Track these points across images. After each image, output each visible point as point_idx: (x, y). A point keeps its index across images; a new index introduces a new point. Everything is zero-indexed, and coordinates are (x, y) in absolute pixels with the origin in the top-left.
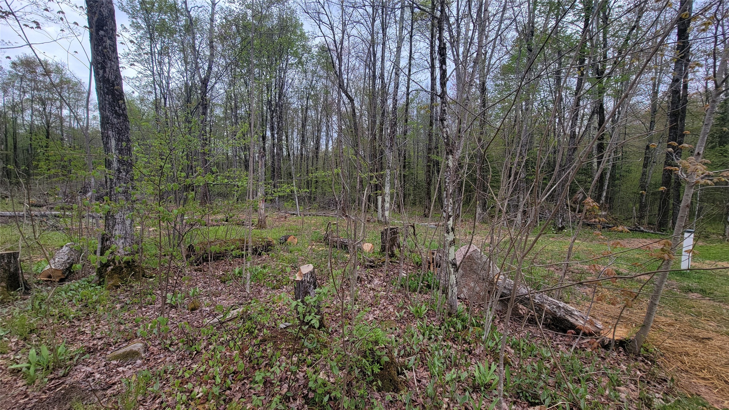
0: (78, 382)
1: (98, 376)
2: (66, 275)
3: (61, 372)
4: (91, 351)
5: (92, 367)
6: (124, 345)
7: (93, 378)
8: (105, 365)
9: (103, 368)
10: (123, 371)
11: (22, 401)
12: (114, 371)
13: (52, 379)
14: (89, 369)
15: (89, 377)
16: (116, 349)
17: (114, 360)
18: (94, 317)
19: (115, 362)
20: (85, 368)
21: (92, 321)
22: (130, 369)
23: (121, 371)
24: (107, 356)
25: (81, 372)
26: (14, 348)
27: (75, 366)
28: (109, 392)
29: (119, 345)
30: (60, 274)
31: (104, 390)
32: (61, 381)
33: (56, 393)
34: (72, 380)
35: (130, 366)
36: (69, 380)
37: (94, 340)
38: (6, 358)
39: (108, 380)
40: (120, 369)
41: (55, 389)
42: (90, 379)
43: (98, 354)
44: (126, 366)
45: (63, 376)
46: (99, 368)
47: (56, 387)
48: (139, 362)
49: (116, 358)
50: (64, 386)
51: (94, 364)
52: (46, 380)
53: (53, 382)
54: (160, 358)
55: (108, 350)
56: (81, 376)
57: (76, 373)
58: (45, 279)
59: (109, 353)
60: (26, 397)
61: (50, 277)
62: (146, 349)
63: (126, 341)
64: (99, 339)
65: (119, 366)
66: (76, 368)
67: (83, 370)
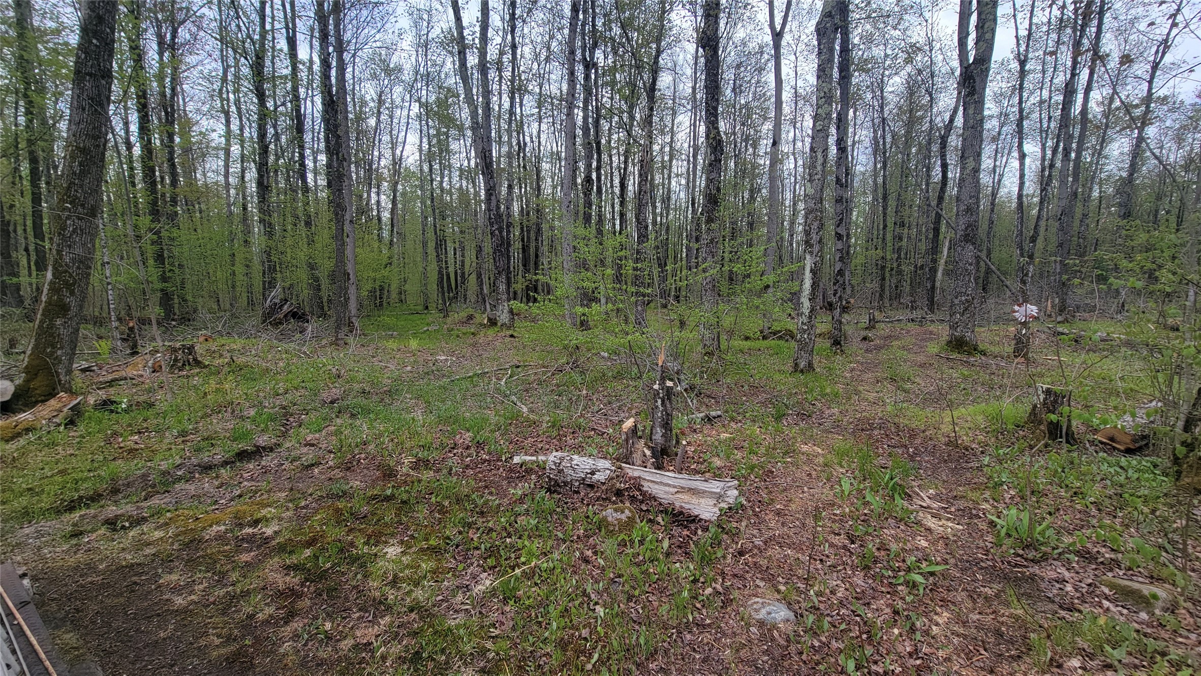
0: (1043, 579)
1: (1069, 588)
2: (1137, 445)
3: (1031, 554)
4: (1087, 556)
5: (1072, 575)
6: (1140, 579)
7: (1061, 586)
8: (1090, 585)
9: (1084, 585)
10: (1108, 609)
11: (980, 555)
12: (1096, 599)
13: (1019, 555)
14: (1067, 575)
15: (1058, 582)
16: (1125, 577)
17: (1107, 586)
18: (1122, 518)
19: (1106, 591)
20: (1062, 570)
21: (1118, 520)
22: (1122, 614)
23: (1106, 606)
24: (1104, 577)
25: (1055, 570)
26: (1007, 501)
27: (1054, 559)
28: (1063, 613)
29: (1132, 575)
30: (1127, 440)
31: (1061, 607)
32: (1025, 563)
33: (1012, 572)
34: (1038, 572)
35: (1125, 611)
36: (1036, 569)
37: (1104, 546)
38: (995, 507)
39: (1076, 601)
40: (1106, 603)
41: (1014, 567)
42: (1058, 586)
43: (1094, 567)
44: (1117, 606)
45: (1032, 561)
46: (1080, 582)
47: (1016, 565)
48: (1144, 616)
49: (1112, 586)
50: (1025, 570)
51: (1078, 573)
52: (1012, 551)
53: (1018, 559)
54: (1187, 638)
55: (1111, 570)
56: (1053, 575)
57: (1049, 568)
58: (1104, 440)
59: (1110, 574)
60: (985, 555)
61: (1112, 439)
62: (1172, 609)
63: (1152, 577)
64: (1113, 550)
65: (1106, 598)
66: (1053, 562)
67: (1059, 571)
